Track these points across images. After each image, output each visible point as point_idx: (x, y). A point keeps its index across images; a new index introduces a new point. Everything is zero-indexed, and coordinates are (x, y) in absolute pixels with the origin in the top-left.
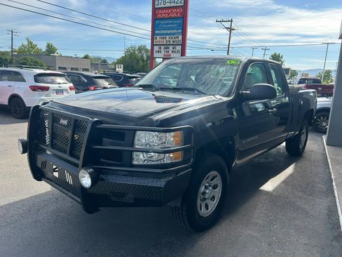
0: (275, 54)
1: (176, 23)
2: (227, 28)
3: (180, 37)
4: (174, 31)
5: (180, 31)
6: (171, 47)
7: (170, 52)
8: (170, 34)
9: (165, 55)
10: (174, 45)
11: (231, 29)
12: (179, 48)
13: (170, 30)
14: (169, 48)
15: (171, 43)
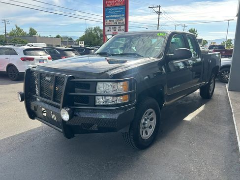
0: (191, 29)
1: (120, 10)
2: (157, 12)
3: (124, 20)
4: (119, 16)
5: (124, 15)
6: (117, 27)
7: (117, 31)
8: (117, 18)
9: (113, 33)
10: (120, 25)
11: (159, 13)
12: (123, 27)
13: (116, 15)
14: (116, 28)
15: (118, 24)
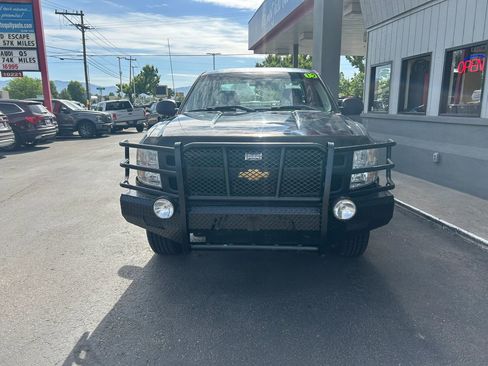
0: (148, 67)
1: (20, 13)
2: (77, 26)
3: (32, 37)
4: (16, 26)
5: (30, 26)
6: (16, 53)
7: (16, 61)
8: (10, 30)
9: (5, 66)
10: (22, 49)
11: (83, 28)
12: (33, 54)
13: (7, 22)
14: (11, 54)
15: (16, 45)
